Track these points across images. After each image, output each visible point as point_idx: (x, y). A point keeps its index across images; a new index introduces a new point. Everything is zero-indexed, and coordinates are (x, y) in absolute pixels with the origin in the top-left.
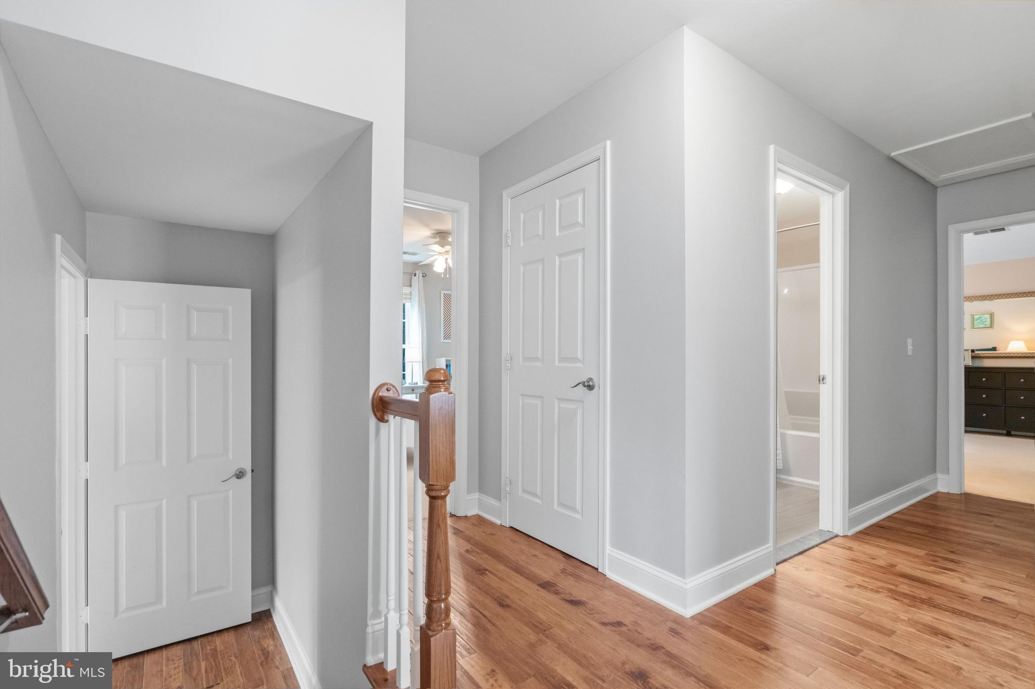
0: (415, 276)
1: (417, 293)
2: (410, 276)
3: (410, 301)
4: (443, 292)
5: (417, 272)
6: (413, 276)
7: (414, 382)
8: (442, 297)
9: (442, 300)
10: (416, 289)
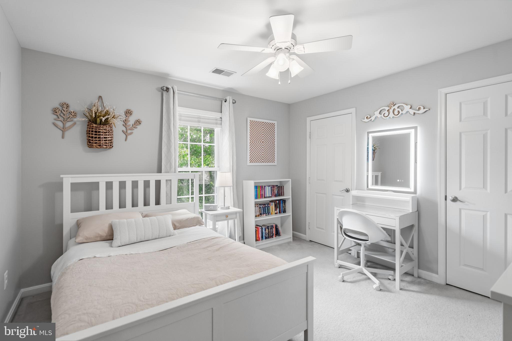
0: (225, 101)
1: (228, 119)
2: (220, 102)
3: (220, 126)
4: (249, 119)
5: (228, 98)
6: (224, 102)
7: (226, 205)
8: (249, 124)
9: (249, 126)
10: (227, 113)
